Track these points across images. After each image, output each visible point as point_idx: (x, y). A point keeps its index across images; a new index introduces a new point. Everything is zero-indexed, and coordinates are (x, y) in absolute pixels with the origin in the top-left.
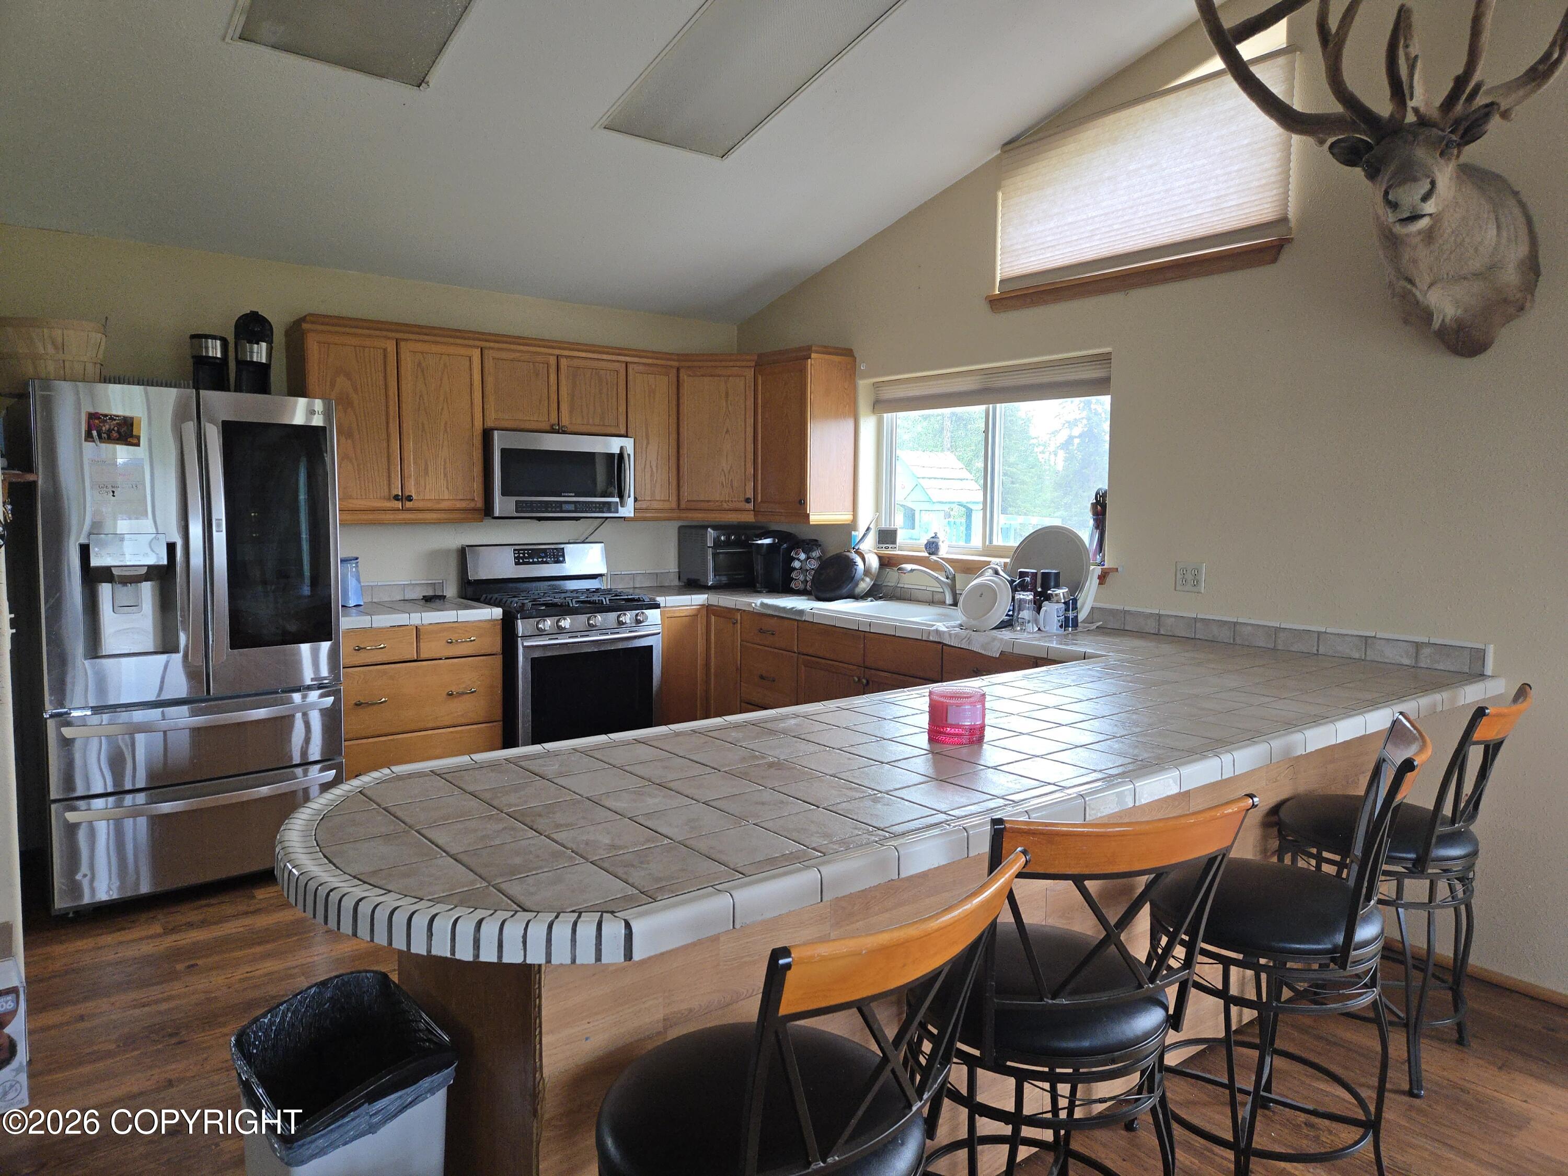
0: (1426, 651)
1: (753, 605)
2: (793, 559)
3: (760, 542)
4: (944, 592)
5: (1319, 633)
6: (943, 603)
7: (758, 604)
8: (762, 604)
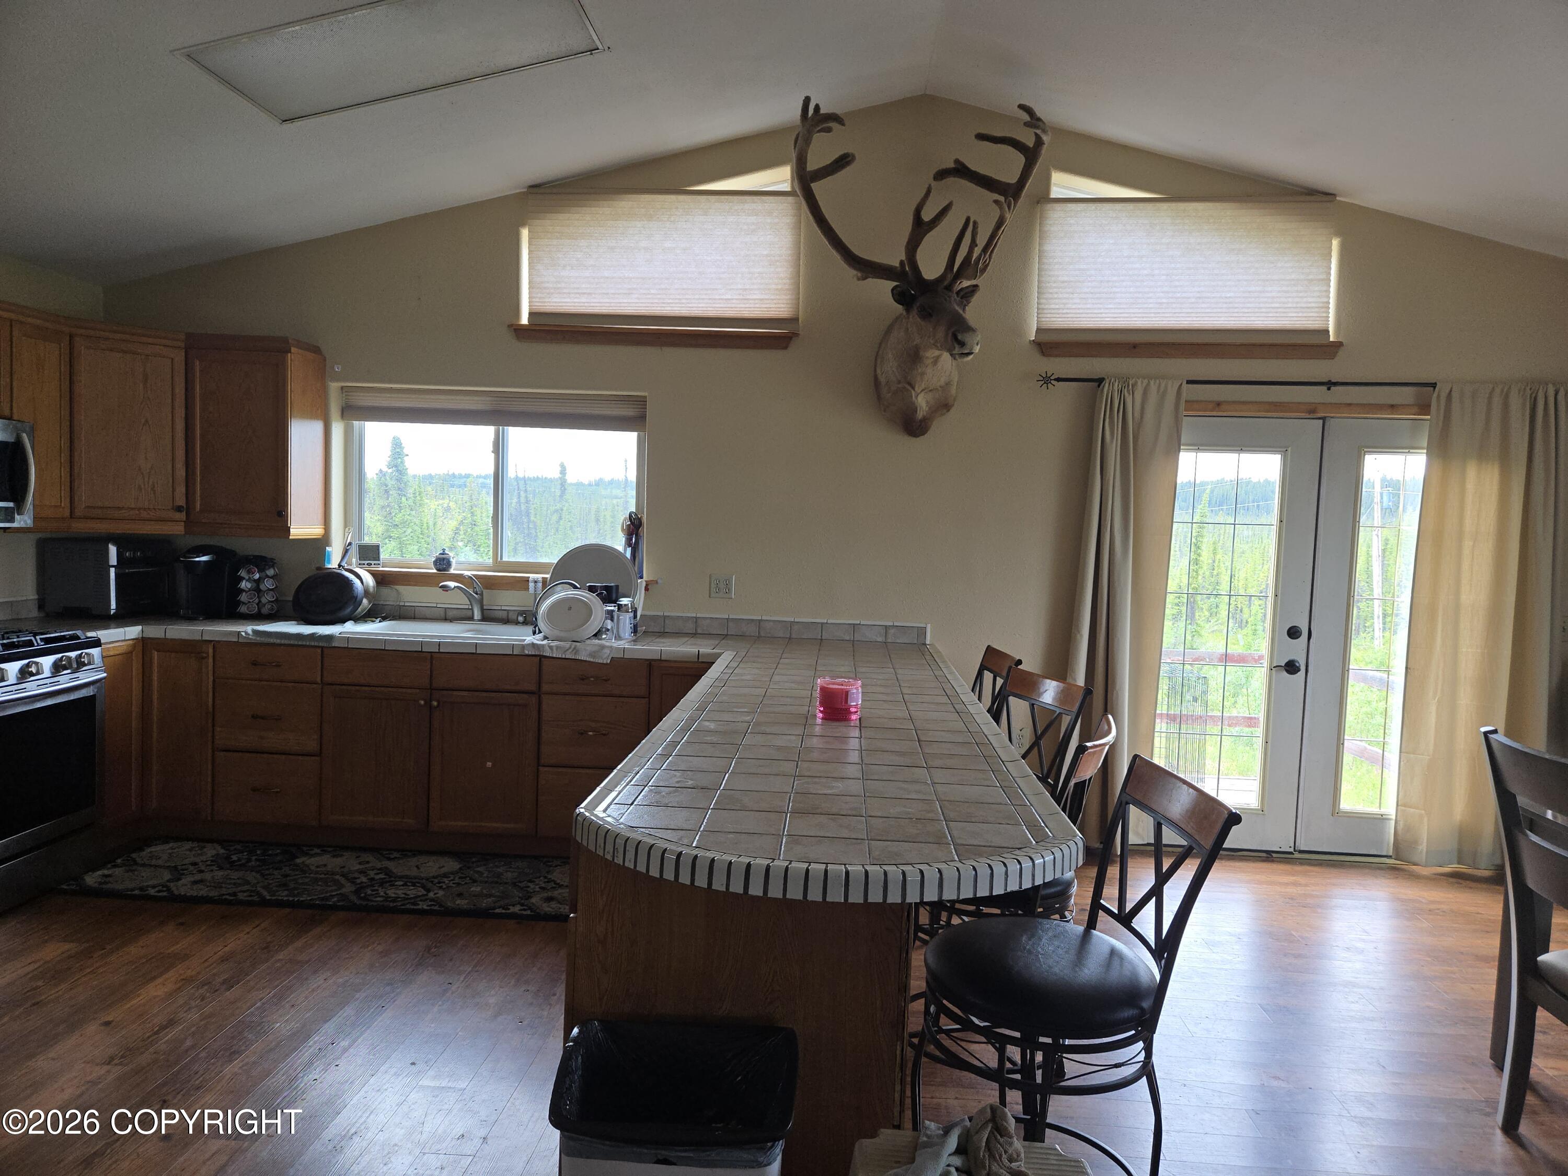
0: (892, 631)
1: (243, 634)
2: (242, 579)
3: (197, 559)
4: (472, 609)
5: (822, 624)
6: (471, 618)
7: (250, 632)
8: (255, 632)
